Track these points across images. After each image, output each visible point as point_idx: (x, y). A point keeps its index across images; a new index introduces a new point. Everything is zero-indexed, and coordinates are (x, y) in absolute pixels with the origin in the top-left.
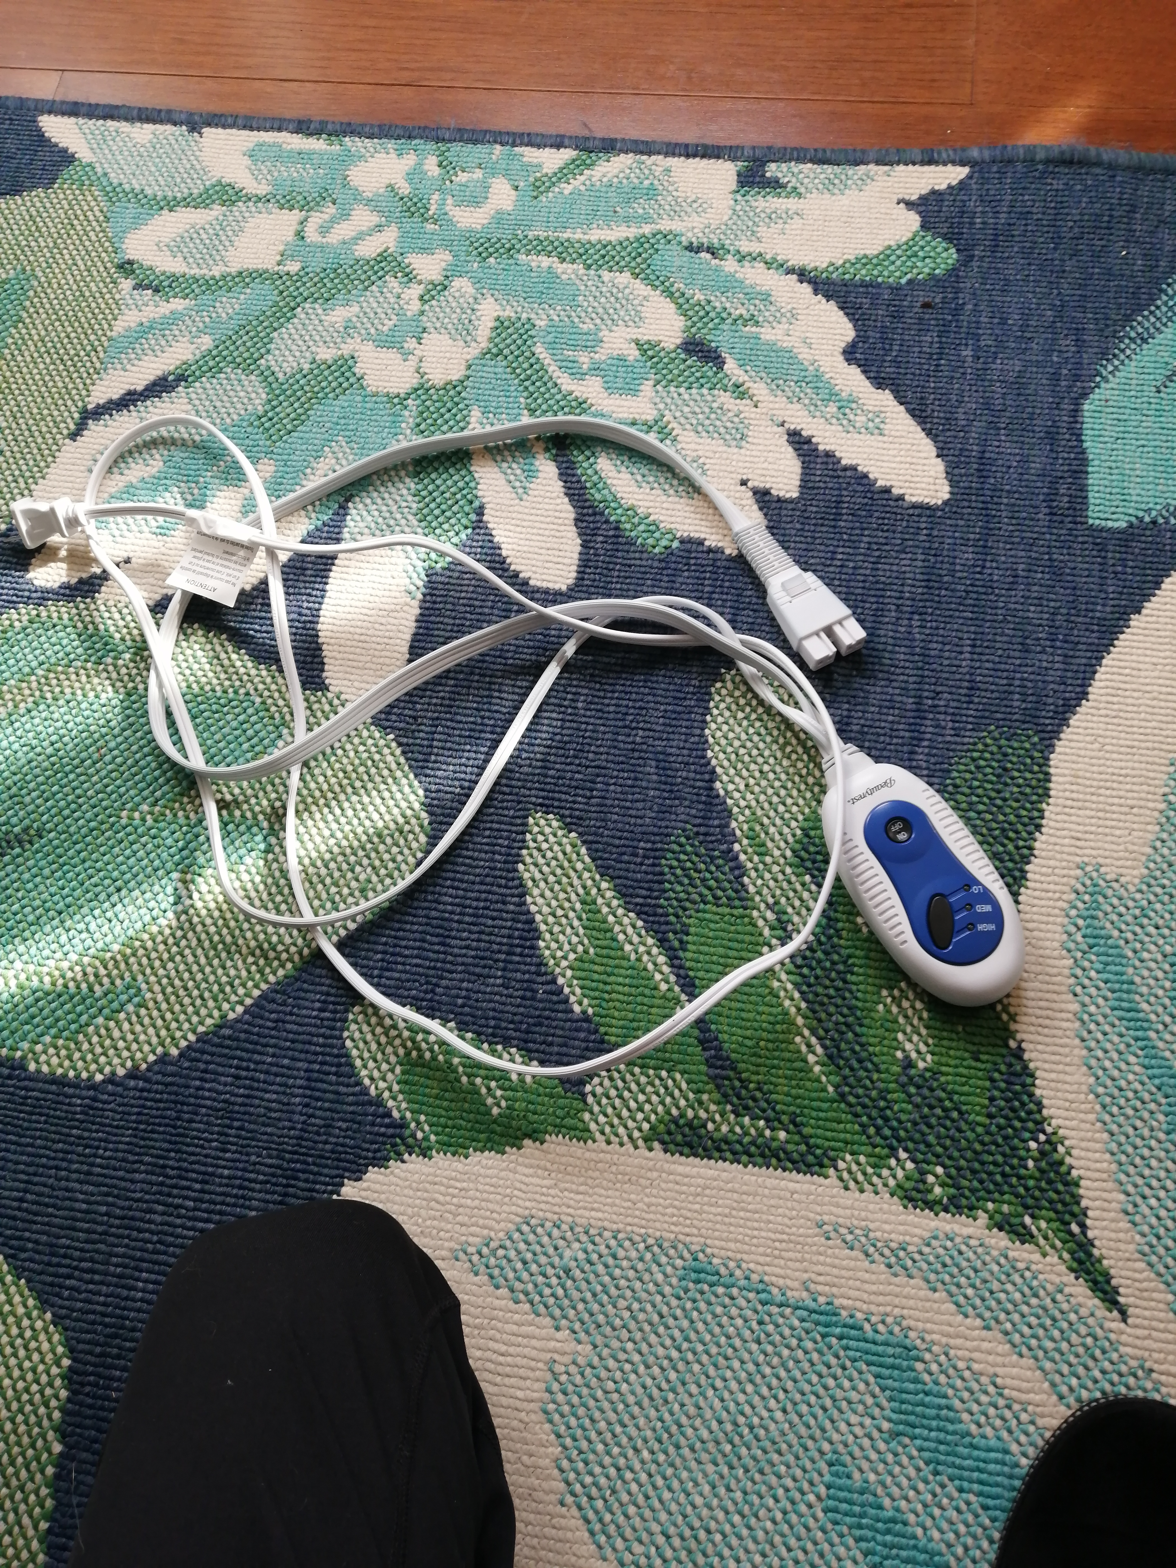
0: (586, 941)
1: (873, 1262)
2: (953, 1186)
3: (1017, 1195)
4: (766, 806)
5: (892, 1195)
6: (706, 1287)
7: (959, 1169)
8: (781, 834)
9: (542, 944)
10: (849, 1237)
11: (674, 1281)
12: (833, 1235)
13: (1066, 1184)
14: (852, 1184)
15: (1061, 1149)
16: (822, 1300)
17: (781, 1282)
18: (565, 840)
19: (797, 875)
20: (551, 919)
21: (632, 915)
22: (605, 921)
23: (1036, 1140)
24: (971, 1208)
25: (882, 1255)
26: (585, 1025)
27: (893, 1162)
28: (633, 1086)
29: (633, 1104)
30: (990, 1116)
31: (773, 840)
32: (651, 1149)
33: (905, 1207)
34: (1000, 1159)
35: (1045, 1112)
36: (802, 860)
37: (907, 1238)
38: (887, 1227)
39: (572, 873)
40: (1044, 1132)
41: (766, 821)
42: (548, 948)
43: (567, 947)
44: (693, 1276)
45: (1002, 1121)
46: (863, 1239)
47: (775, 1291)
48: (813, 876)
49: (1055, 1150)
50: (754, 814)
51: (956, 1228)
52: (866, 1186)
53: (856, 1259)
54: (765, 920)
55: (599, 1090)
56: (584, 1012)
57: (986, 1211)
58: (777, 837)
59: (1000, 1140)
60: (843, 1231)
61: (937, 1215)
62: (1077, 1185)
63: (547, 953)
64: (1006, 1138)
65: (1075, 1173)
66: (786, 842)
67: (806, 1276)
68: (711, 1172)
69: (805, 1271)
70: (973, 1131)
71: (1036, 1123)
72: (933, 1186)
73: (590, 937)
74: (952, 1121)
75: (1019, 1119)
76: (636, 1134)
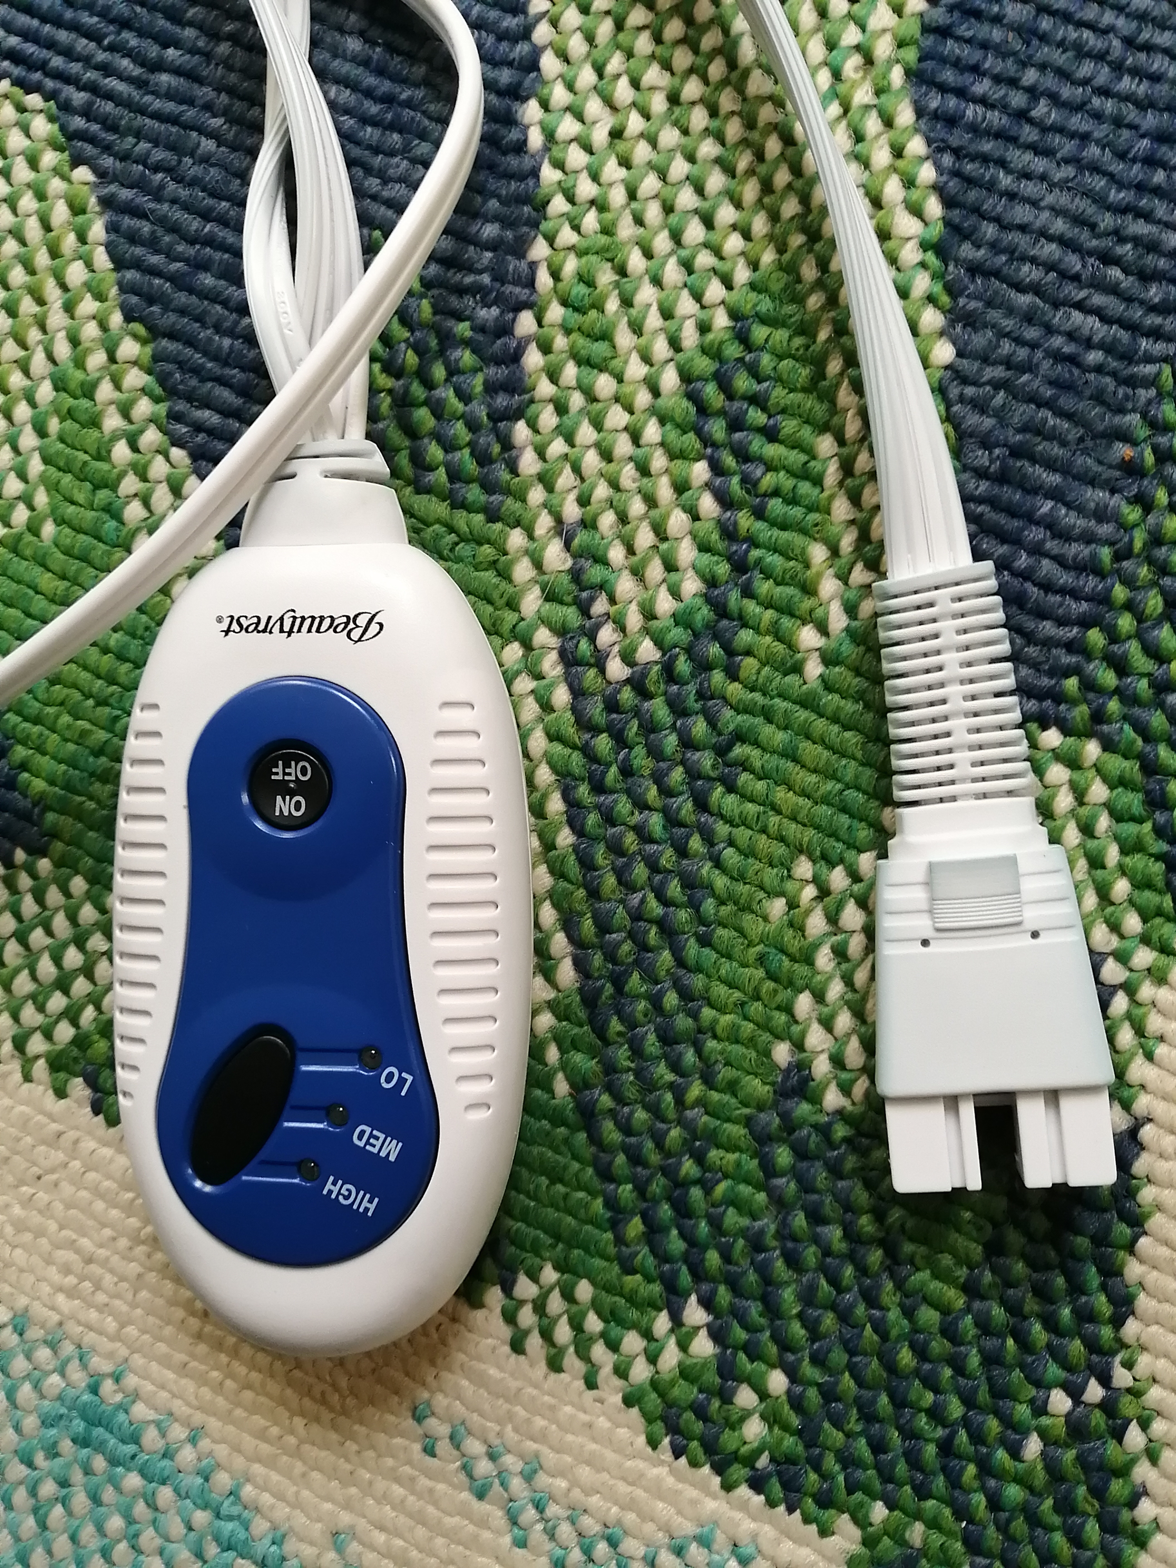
0: (41, 498)
1: (521, 1543)
2: (799, 1433)
3: (961, 1512)
4: (653, 213)
5: (628, 1402)
6: (99, 1463)
7: (829, 1394)
8: (667, 314)
10: (484, 1467)
11: (30, 1422)
12: (443, 1447)
13: (1110, 1526)
14: (534, 1342)
15: (1134, 1437)
17: (282, 1511)
18: (56, 185)
19: (673, 455)
21: (177, 453)
22: (102, 454)
23: (1075, 1393)
24: (825, 1501)
25: (551, 1534)
27: (662, 1323)
28: (60, 922)
29: (46, 968)
30: (971, 1290)
31: (637, 329)
32: (61, 1093)
33: (653, 1443)
34: (956, 1409)
35: (1131, 1328)
36: (703, 410)
37: (630, 1518)
38: (585, 1473)
39: (52, 291)
40: (1105, 1381)
41: (636, 261)
44: (79, 1426)
45: (998, 1312)
46: (516, 1483)
47: (260, 1526)
48: (717, 468)
49: (1119, 1435)
50: (607, 230)
51: (767, 1531)
52: (571, 1360)
53: (483, 1523)
54: (538, 565)
57: (861, 1521)
58: (654, 320)
59: (974, 1360)
60: (474, 1446)
61: (728, 1487)
62: (1141, 1541)
64: (991, 1360)
65: (1146, 1510)
66: (675, 344)
67: (345, 1518)
69: (347, 1506)
70: (909, 1313)
71: (1093, 1346)
72: (746, 1415)
73: (53, 488)
74: (862, 1270)
75: (1051, 1324)
76: (37, 1045)
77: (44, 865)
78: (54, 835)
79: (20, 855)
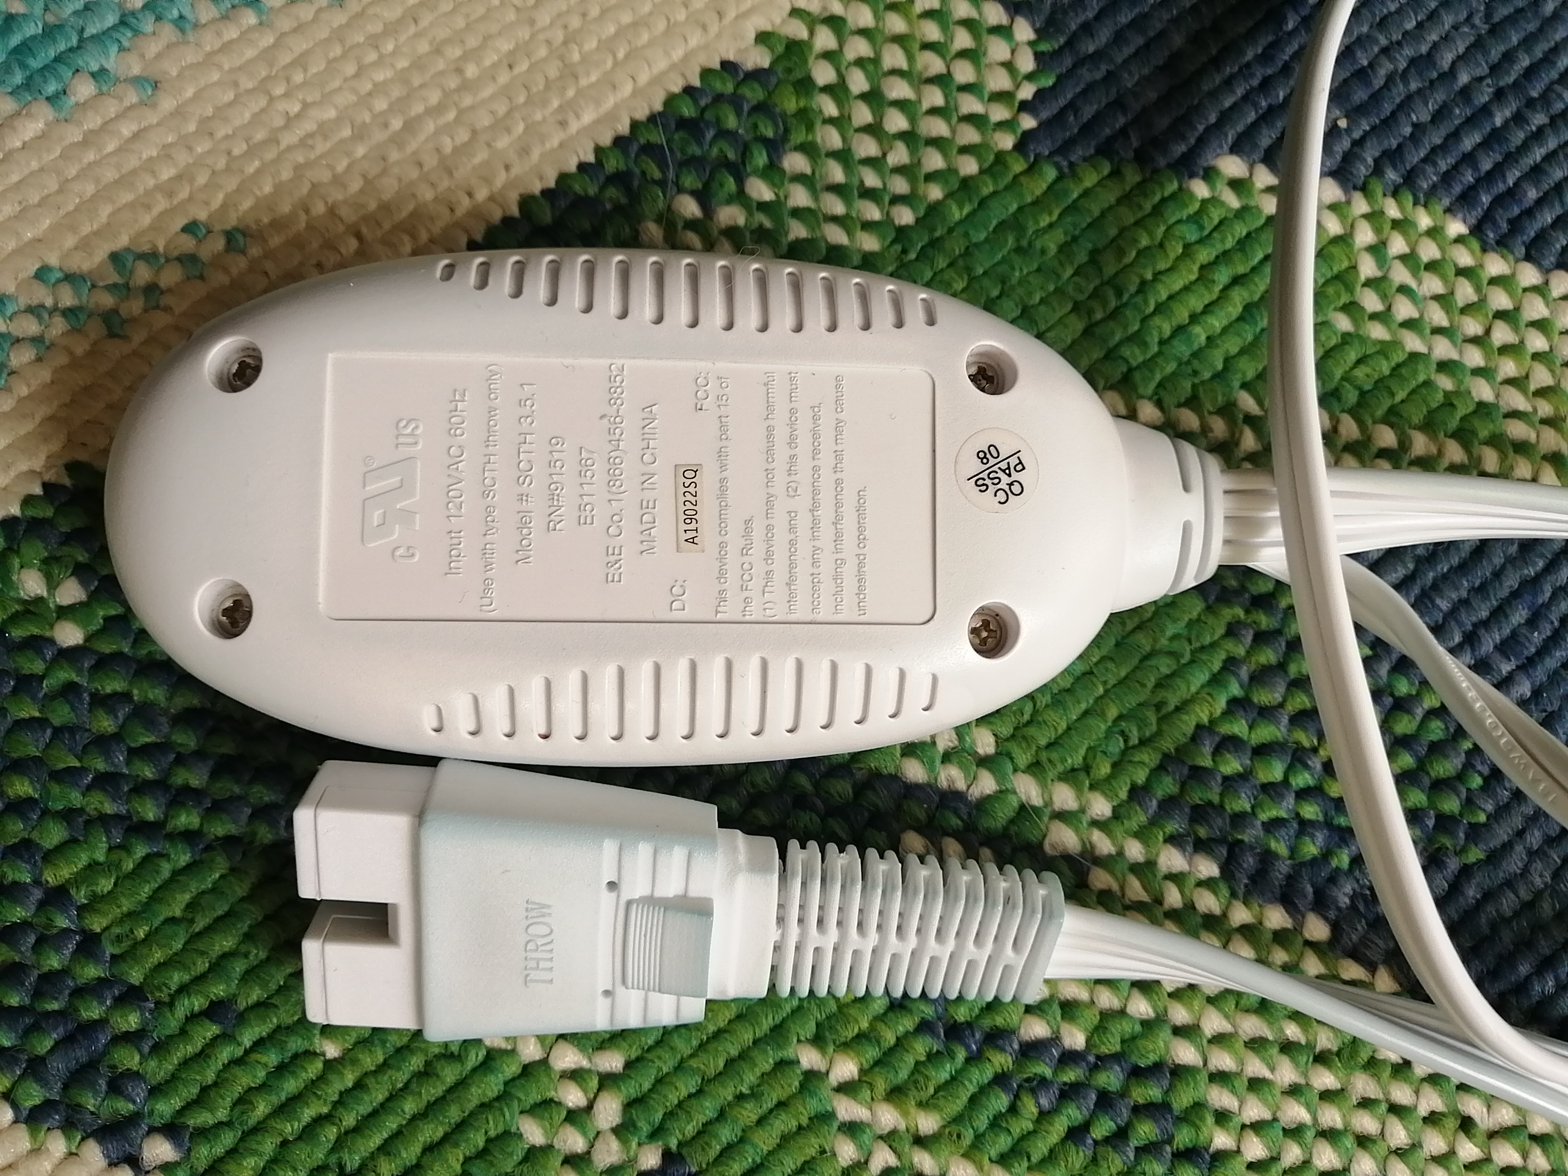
0: (1378, 332)
1: (42, 274)
4: (1367, 1123)
7: (26, 684)
8: (1256, 1084)
9: (1456, 227)
10: (144, 275)
12: (188, 244)
16: (84, 89)
17: (210, 41)
19: (1107, 1016)
20: (1501, 300)
22: (1392, 417)
25: (34, 310)
26: (1180, 149)
28: (938, 127)
29: (899, 90)
30: (58, 896)
31: (1256, 1044)
32: (763, 38)
33: (74, 467)
36: (1137, 1073)
41: (1325, 1079)
42: (1434, 233)
43: (1401, 275)
46: (108, 301)
47: (206, 12)
48: (1069, 1057)
53: (84, 245)
54: (1062, 816)
55: (998, 50)
56: (1209, 174)
58: (1255, 1067)
63: (1424, 221)
66: (1220, 1077)
67: (167, 104)
68: (588, 117)
69: (179, 113)
70: (68, 815)
72: (52, 584)
73: (1385, 349)
74: (141, 788)
76: (825, 39)
77: (1006, 142)
78: (1031, 169)
79: (1028, 122)
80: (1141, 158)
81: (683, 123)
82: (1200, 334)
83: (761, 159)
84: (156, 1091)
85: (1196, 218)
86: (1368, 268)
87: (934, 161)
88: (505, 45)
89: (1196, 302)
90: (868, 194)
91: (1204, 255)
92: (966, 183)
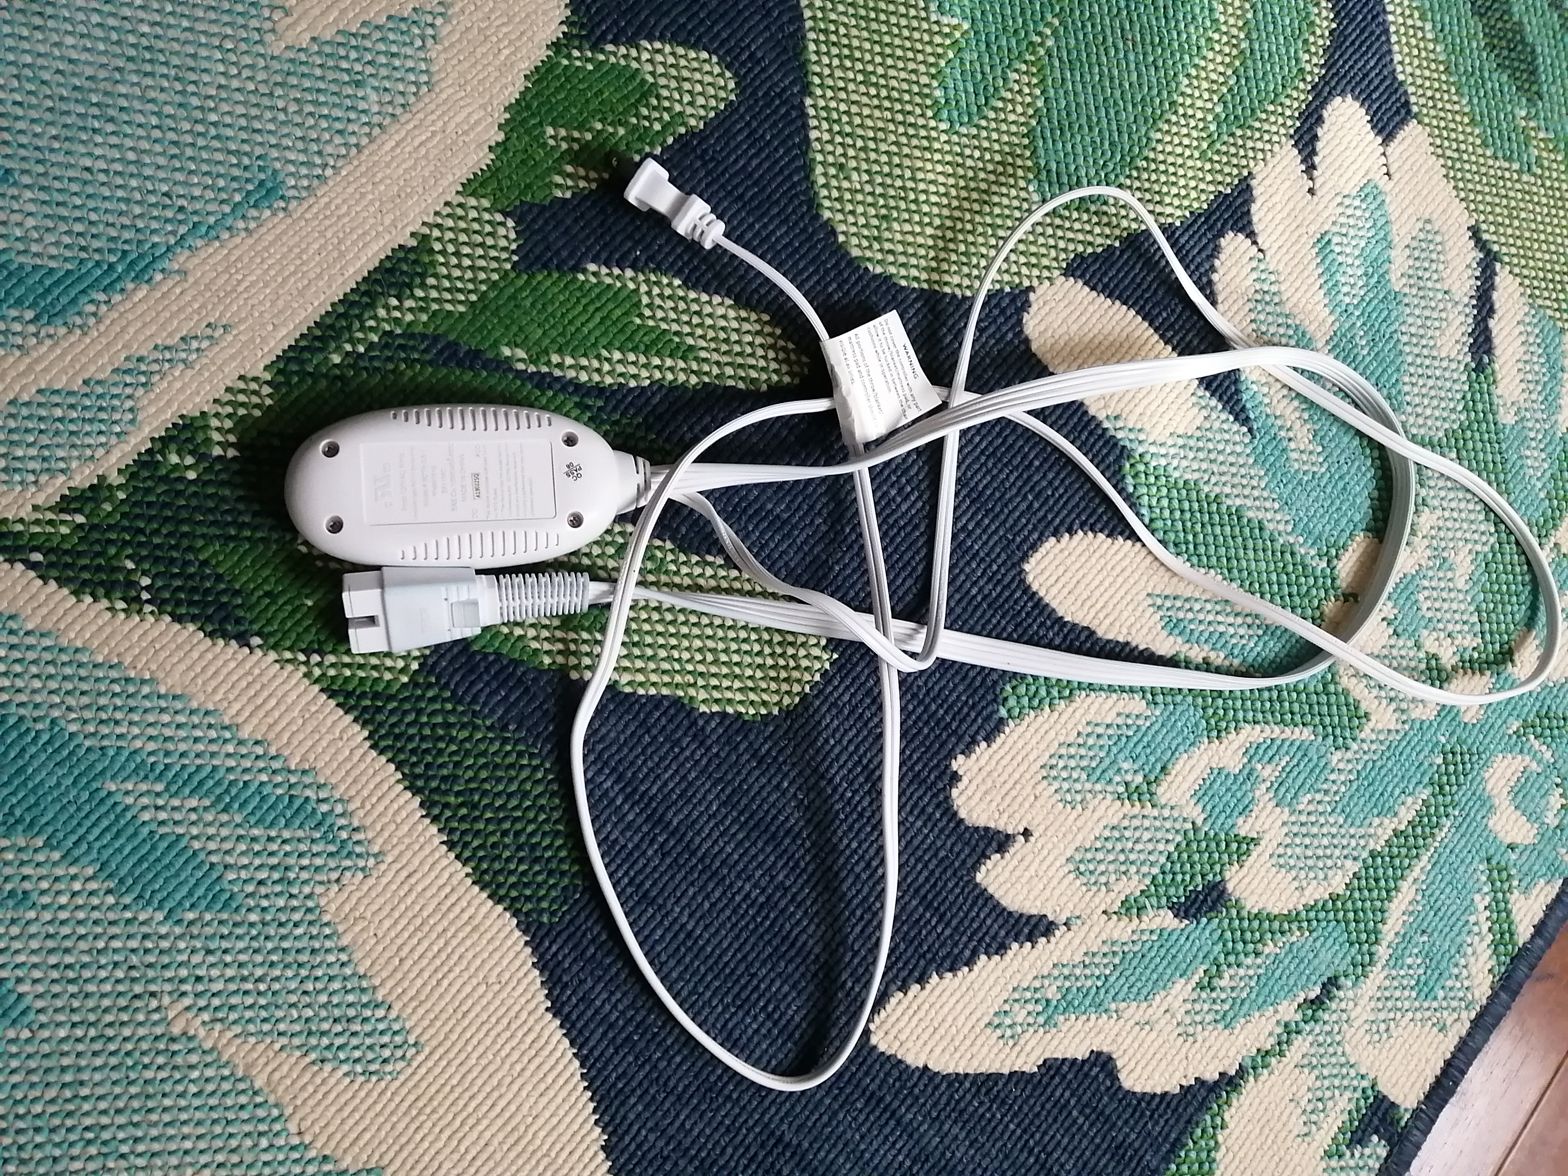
0: (651, 323)
1: (156, 347)
2: (167, 476)
3: (110, 527)
5: (203, 413)
6: (250, 187)
7: (179, 493)
9: (677, 282)
10: (195, 345)
11: (278, 165)
12: (209, 331)
13: (85, 583)
14: (242, 385)
15: (121, 605)
16: (159, 277)
17: (203, 254)
18: (764, 377)
20: (695, 307)
21: (647, 382)
22: (658, 354)
23: (147, 588)
24: (133, 476)
25: (156, 361)
26: (572, 263)
27: (232, 438)
28: (482, 263)
29: (466, 250)
30: (205, 563)
32: (413, 235)
33: (182, 417)
34: (157, 540)
35: (168, 619)
37: (152, 396)
38: (178, 385)
39: (726, 359)
40: (148, 601)
42: (670, 285)
43: (658, 301)
44: (270, 185)
45: (192, 570)
46: (183, 355)
47: (199, 243)
49: (123, 599)
50: (667, 572)
51: (127, 448)
52: (229, 397)
53: (170, 335)
55: (502, 231)
56: (584, 271)
57: (120, 487)
59: (175, 554)
60: (205, 344)
61: (153, 439)
62: (74, 593)
63: (665, 281)
64: (172, 561)
65: (89, 599)
67: (191, 280)
68: (351, 271)
69: (196, 282)
70: (203, 536)
71: (164, 602)
72: (182, 458)
73: (652, 329)
74: (228, 524)
75: (179, 589)
76: (436, 233)
77: (508, 266)
78: (518, 276)
79: (515, 258)
80: (558, 268)
81: (388, 271)
82: (586, 330)
83: (418, 281)
84: (251, 623)
85: (580, 288)
86: (645, 300)
87: (482, 276)
88: (316, 246)
89: (583, 319)
90: (459, 290)
91: (584, 301)
92: (495, 283)
